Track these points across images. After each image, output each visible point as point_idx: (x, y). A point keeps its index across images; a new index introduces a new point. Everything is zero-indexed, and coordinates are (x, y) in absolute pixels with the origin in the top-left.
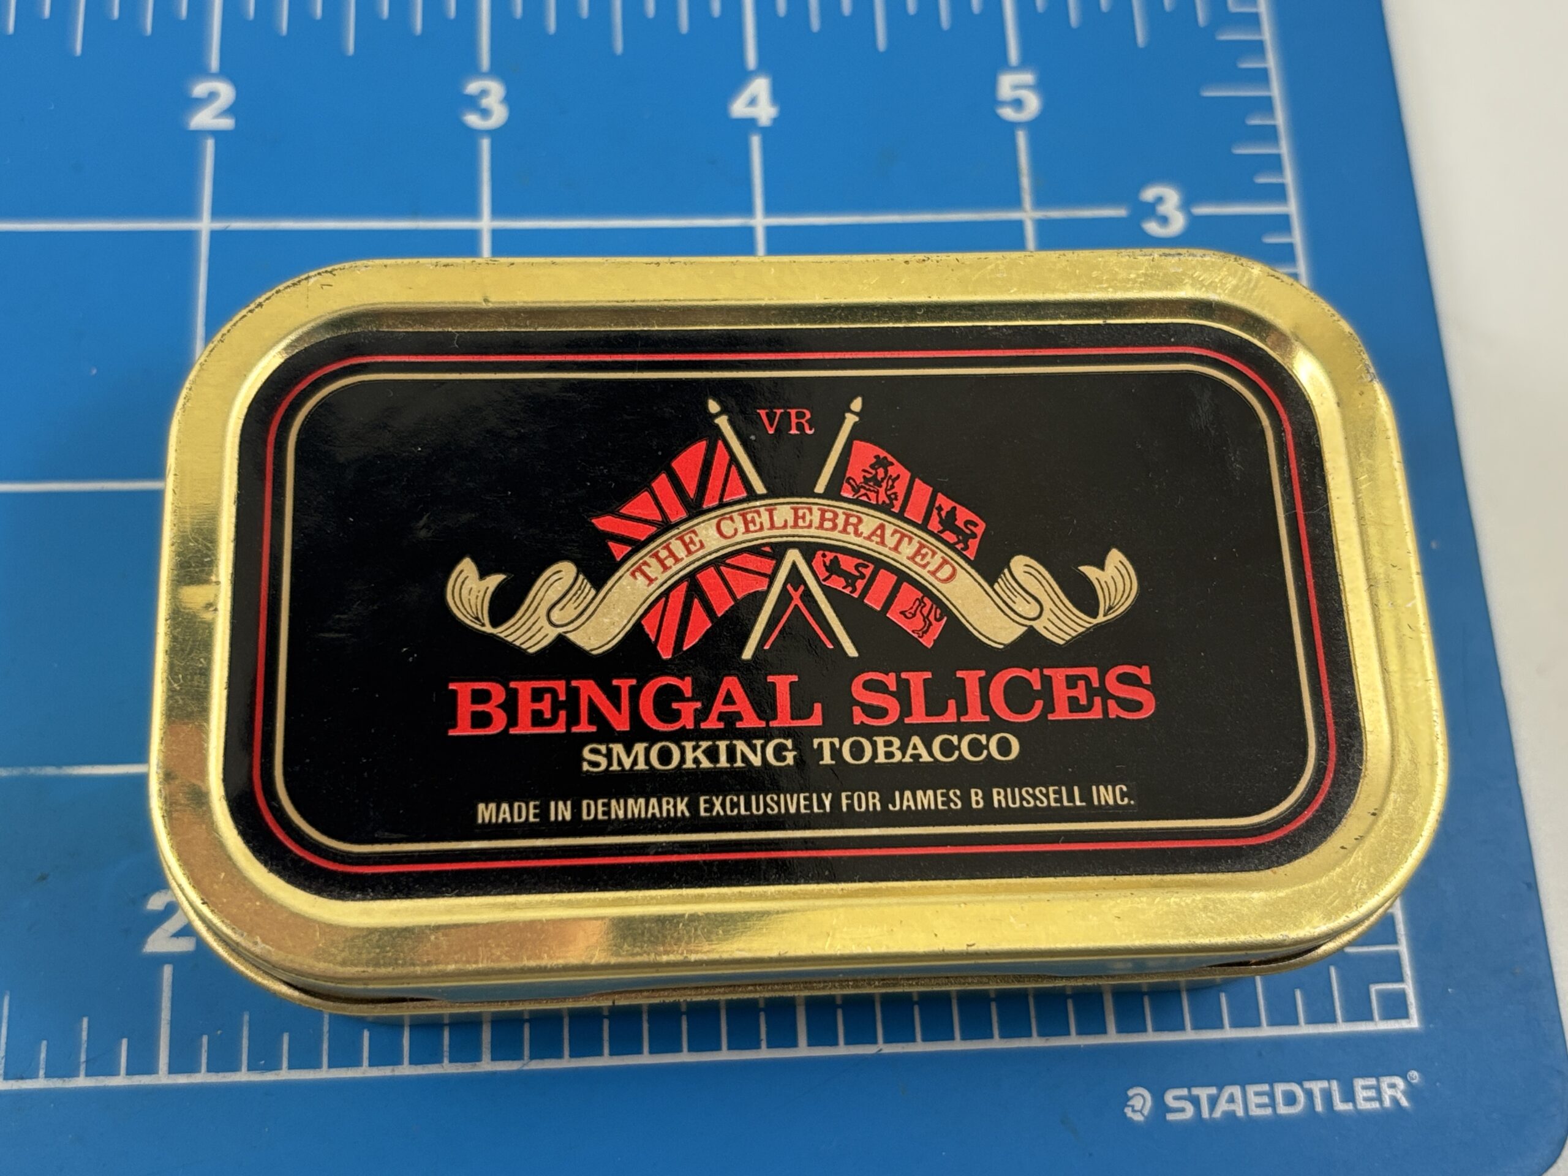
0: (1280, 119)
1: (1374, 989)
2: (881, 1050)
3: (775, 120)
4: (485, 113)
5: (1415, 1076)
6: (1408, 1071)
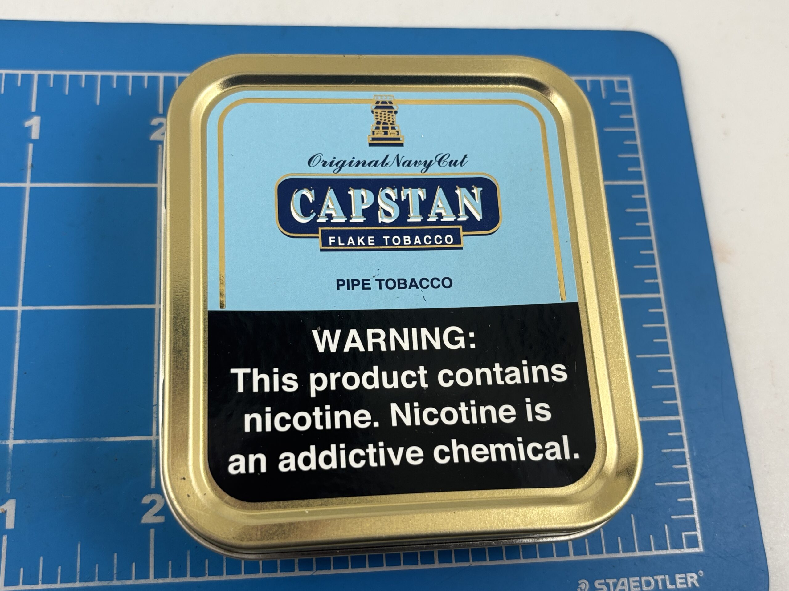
1: (684, 534)
5: (701, 573)
6: (699, 571)
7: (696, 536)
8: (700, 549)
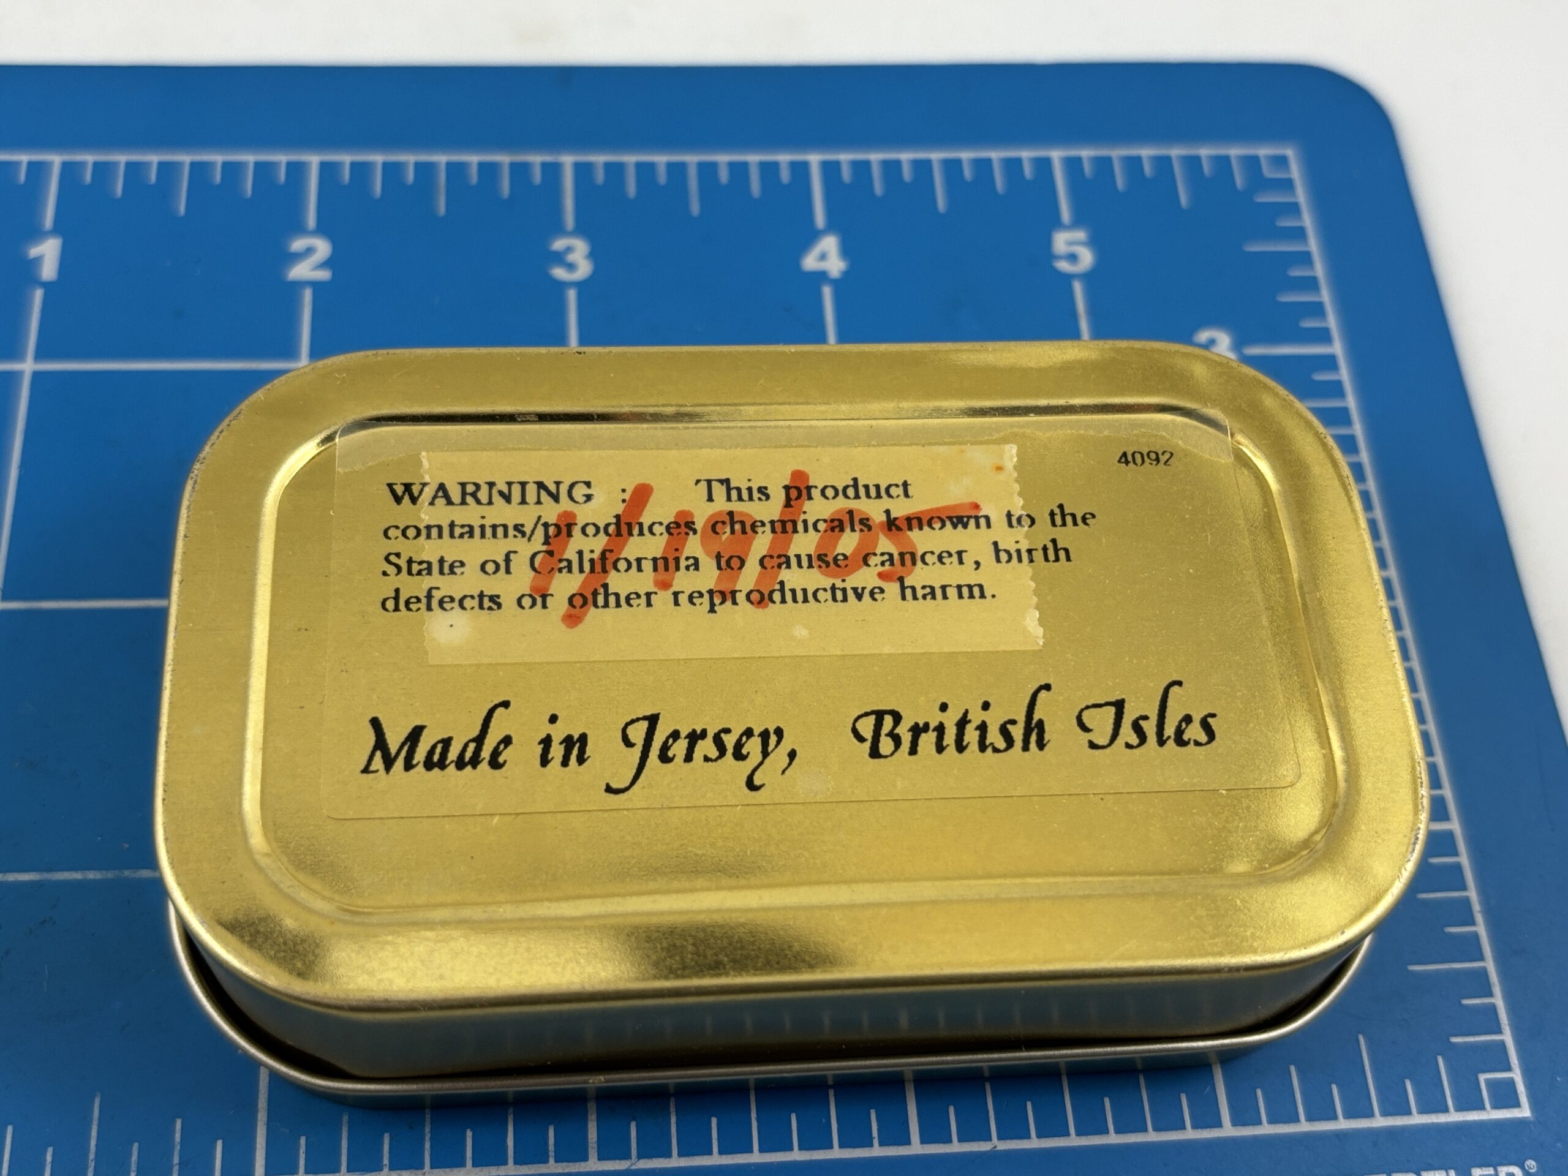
0: (1319, 270)
1: (1483, 1078)
2: (995, 1147)
3: (846, 274)
4: (571, 267)
5: (1531, 1164)
6: (1526, 1160)
7: (1511, 1083)
8: (1524, 1112)
